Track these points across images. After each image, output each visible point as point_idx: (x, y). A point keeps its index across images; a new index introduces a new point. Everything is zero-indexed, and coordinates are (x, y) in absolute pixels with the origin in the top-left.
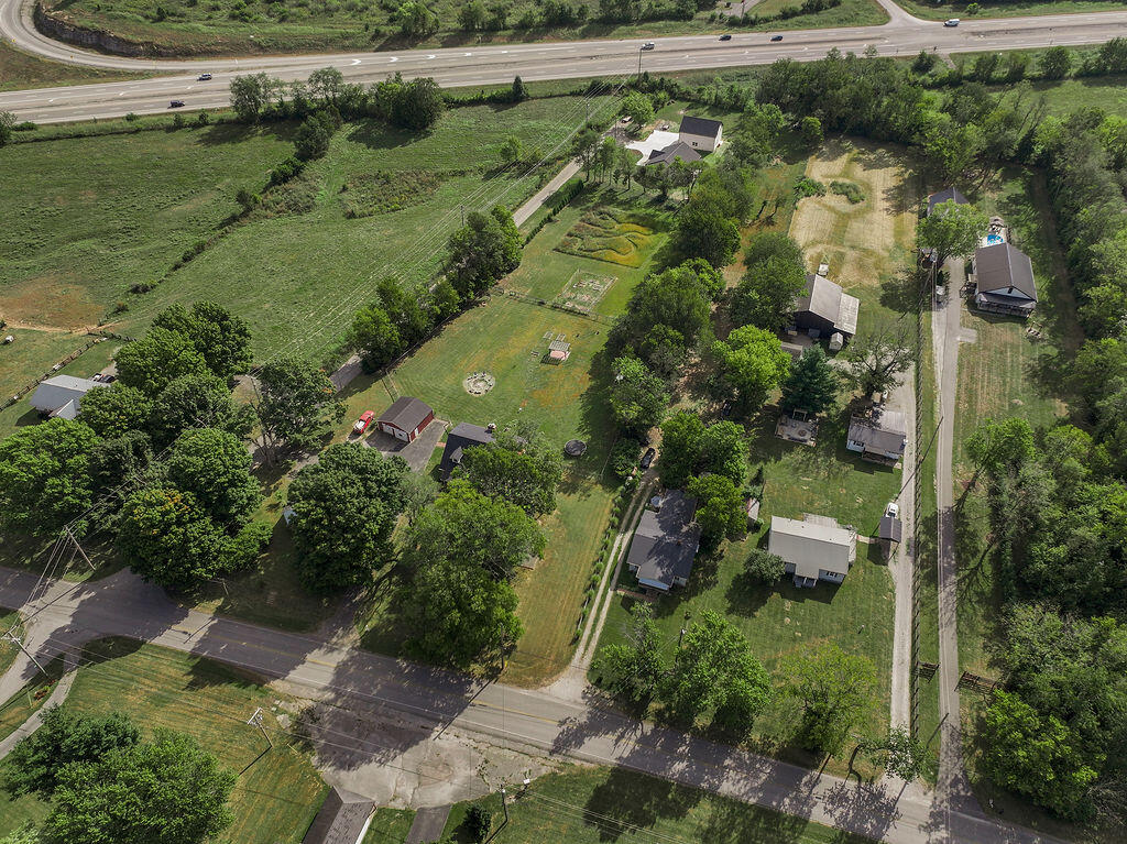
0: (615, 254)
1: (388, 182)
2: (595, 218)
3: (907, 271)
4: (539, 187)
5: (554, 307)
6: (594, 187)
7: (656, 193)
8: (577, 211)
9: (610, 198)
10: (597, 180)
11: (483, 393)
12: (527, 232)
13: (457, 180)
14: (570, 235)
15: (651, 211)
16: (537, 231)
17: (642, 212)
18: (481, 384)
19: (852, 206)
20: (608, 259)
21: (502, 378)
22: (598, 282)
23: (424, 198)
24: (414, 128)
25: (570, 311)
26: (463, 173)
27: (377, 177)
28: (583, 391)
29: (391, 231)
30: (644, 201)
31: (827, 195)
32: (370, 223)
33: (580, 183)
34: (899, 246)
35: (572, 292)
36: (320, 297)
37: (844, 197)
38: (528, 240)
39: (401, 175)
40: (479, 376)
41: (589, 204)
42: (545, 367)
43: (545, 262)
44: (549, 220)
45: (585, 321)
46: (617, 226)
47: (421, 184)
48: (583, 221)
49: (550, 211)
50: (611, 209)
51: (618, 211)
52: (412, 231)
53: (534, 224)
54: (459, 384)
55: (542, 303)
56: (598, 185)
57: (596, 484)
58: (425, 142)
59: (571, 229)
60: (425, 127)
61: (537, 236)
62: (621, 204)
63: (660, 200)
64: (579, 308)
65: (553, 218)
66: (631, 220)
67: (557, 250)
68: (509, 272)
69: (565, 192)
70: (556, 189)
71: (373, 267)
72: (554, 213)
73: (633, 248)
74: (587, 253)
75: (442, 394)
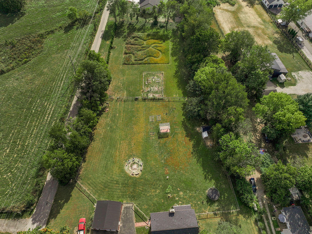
0: (153, 58)
1: (14, 46)
2: (132, 41)
3: (277, 33)
4: (95, 30)
5: (144, 100)
7: (152, 21)
8: (121, 39)
9: (132, 29)
10: (121, 20)
11: (140, 173)
13: (51, 36)
14: (126, 53)
15: (154, 30)
16: (109, 55)
17: (151, 32)
18: (135, 166)
19: (233, 7)
20: (153, 62)
21: (144, 157)
22: (156, 77)
23: (38, 51)
24: (14, 12)
25: (154, 99)
26: (52, 32)
27: (6, 45)
28: (191, 150)
29: (30, 77)
30: (149, 26)
31: (221, 5)
32: (16, 73)
33: (115, 23)
34: (264, 21)
35: (147, 87)
36: (7, 135)
37: (228, 4)
39: (20, 40)
40: (131, 160)
41: (125, 34)
42: (162, 141)
43: (123, 72)
44: (111, 48)
45: (165, 103)
46: (145, 42)
47: (33, 43)
48: (127, 44)
49: (108, 42)
50: (136, 34)
51: (140, 34)
52: (42, 73)
54: (123, 171)
55: (136, 99)
56: (123, 23)
57: (238, 215)
58: (23, 18)
59: (124, 49)
60: (19, 10)
61: (111, 59)
62: (139, 30)
63: (155, 23)
64: (157, 96)
65: (112, 46)
66: (150, 37)
67: (125, 64)
69: (109, 29)
70: (104, 29)
71: (31, 103)
72: (112, 43)
73: (160, 53)
74: (140, 62)
75: (117, 182)
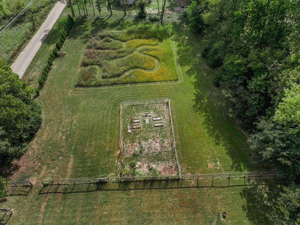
0: (143, 71)
2: (99, 43)
4: (34, 30)
5: (124, 184)
6: (83, 20)
7: (135, 13)
8: (78, 41)
10: (82, 13)
12: (36, 74)
14: (85, 65)
15: (140, 25)
16: (47, 70)
20: (142, 79)
22: (152, 113)
25: (152, 182)
33: (70, 19)
35: (133, 141)
38: (41, 85)
41: (86, 33)
43: (73, 104)
44: (55, 55)
46: (124, 45)
48: (89, 47)
49: (52, 47)
50: (106, 32)
53: (42, 64)
55: (101, 184)
56: (85, 17)
59: (82, 58)
61: (50, 76)
62: (113, 26)
63: (142, 16)
64: (160, 169)
65: (58, 52)
66: (133, 36)
67: (79, 85)
68: (29, 140)
69: (59, 28)
70: (50, 27)
72: (58, 47)
73: (156, 61)
74: (113, 79)
